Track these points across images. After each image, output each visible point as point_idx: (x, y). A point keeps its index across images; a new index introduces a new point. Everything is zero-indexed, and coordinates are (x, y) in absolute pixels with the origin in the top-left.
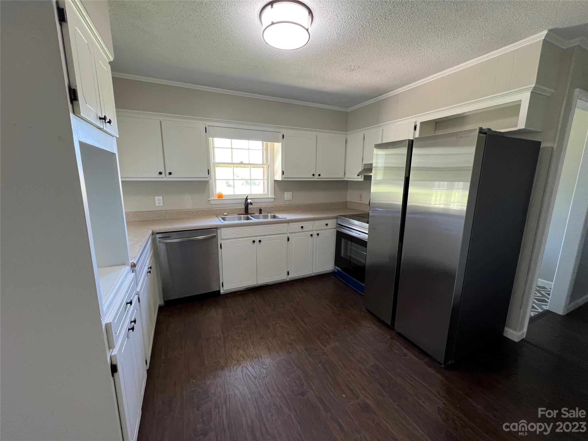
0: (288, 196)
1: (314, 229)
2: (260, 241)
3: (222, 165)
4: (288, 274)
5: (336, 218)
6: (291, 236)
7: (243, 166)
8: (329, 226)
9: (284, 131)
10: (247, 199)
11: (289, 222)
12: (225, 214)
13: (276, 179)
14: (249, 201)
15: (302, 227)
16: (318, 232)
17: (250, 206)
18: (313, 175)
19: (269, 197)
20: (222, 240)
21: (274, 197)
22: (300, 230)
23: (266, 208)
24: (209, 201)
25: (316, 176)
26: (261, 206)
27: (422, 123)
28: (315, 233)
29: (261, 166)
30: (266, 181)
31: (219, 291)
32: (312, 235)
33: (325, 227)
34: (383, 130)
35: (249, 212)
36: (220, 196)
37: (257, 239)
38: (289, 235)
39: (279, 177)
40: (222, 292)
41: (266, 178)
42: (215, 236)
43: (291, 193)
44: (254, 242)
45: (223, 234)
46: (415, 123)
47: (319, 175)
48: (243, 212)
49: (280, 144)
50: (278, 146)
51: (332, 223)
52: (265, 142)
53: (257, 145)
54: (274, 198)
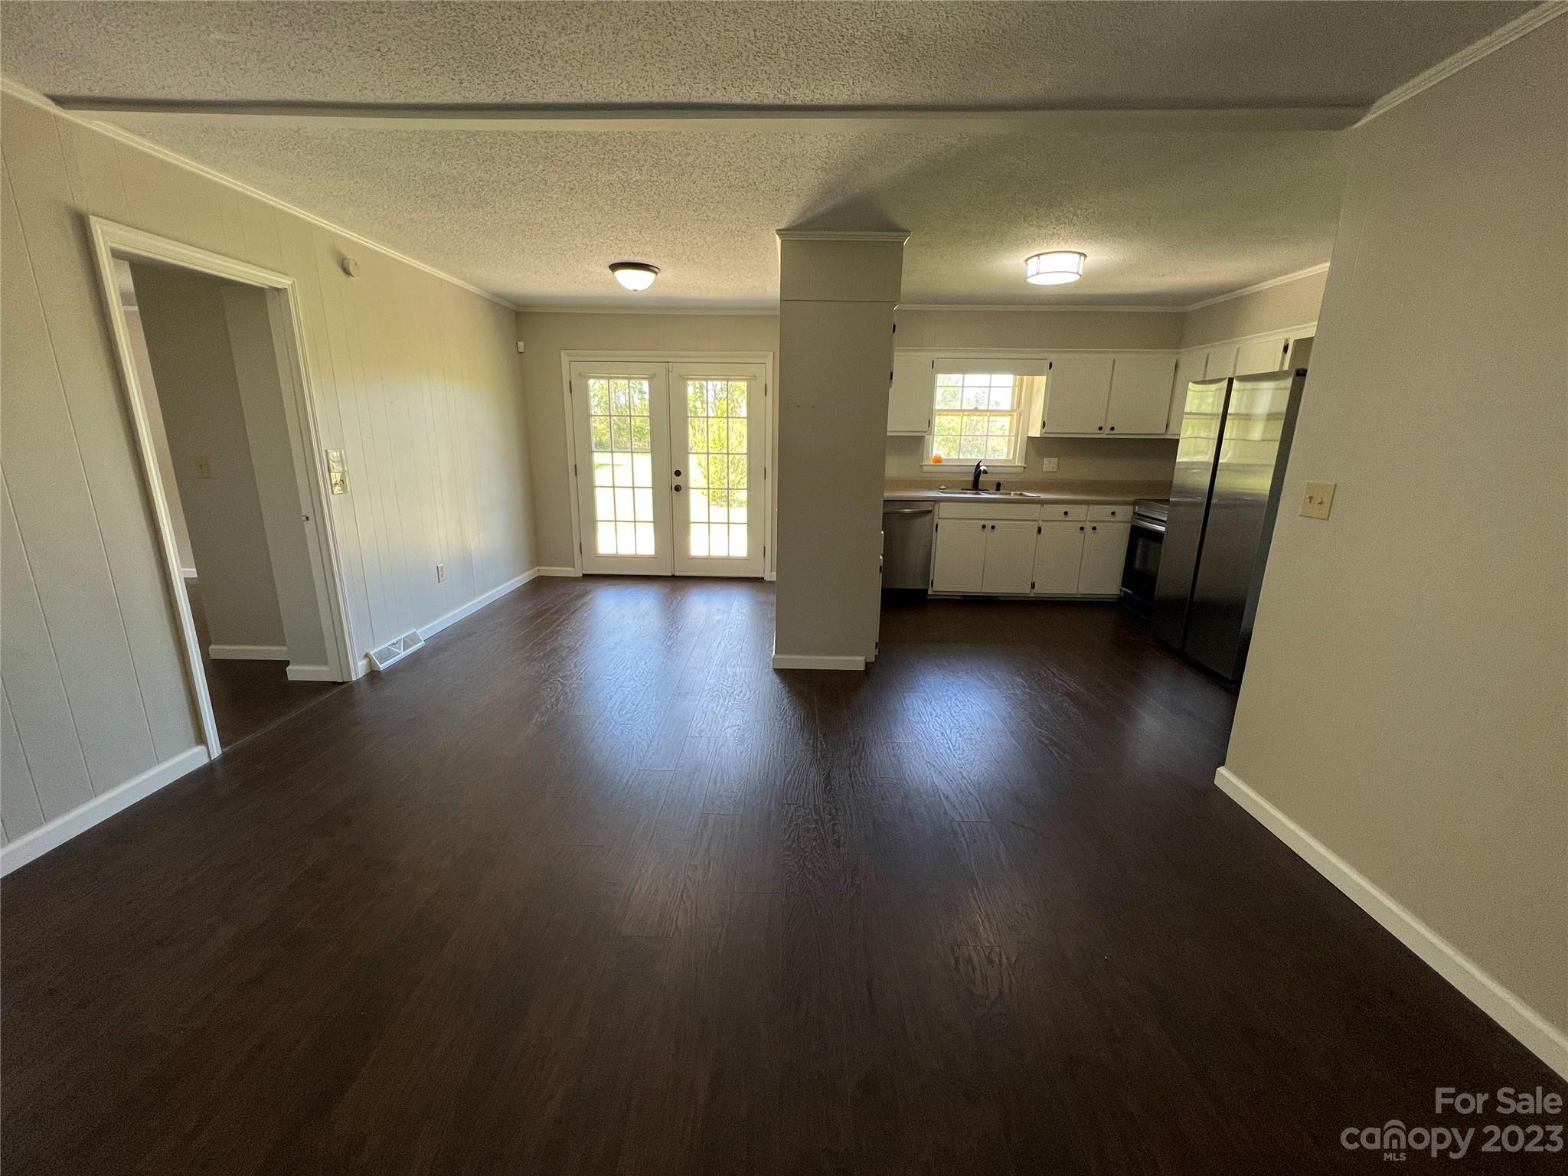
0: (1049, 464)
1: (1088, 518)
2: (993, 527)
3: (945, 413)
4: (1033, 586)
5: (1134, 503)
6: (1043, 525)
7: (978, 413)
8: (1118, 518)
9: (1052, 357)
10: (978, 466)
11: (1042, 502)
12: (943, 487)
13: (1031, 435)
14: (982, 468)
15: (1066, 513)
16: (1094, 525)
17: (982, 478)
18: (1100, 428)
19: (1017, 464)
20: (939, 518)
21: (1023, 465)
22: (1063, 517)
23: (1008, 482)
24: (921, 466)
25: (1107, 430)
26: (998, 479)
27: (1298, 342)
28: (1088, 526)
29: (1007, 413)
30: (1013, 438)
31: (927, 590)
32: (1082, 528)
33: (1111, 518)
34: (1239, 349)
35: (980, 487)
36: (938, 460)
37: (989, 524)
38: (1041, 524)
39: (1035, 432)
40: (930, 592)
41: (1013, 433)
42: (930, 511)
43: (1056, 460)
44: (984, 527)
45: (944, 510)
46: (1287, 340)
47: (1112, 429)
48: (971, 487)
49: (1045, 377)
50: (1041, 381)
51: (1124, 512)
52: (1018, 377)
53: (1004, 381)
54: (1024, 468)
